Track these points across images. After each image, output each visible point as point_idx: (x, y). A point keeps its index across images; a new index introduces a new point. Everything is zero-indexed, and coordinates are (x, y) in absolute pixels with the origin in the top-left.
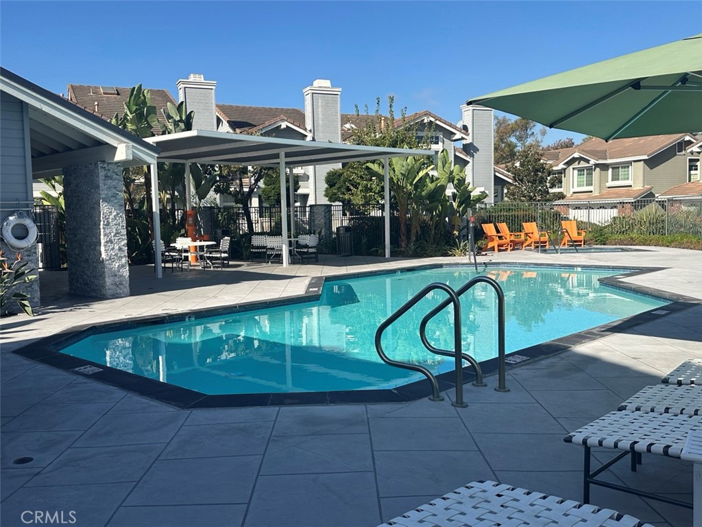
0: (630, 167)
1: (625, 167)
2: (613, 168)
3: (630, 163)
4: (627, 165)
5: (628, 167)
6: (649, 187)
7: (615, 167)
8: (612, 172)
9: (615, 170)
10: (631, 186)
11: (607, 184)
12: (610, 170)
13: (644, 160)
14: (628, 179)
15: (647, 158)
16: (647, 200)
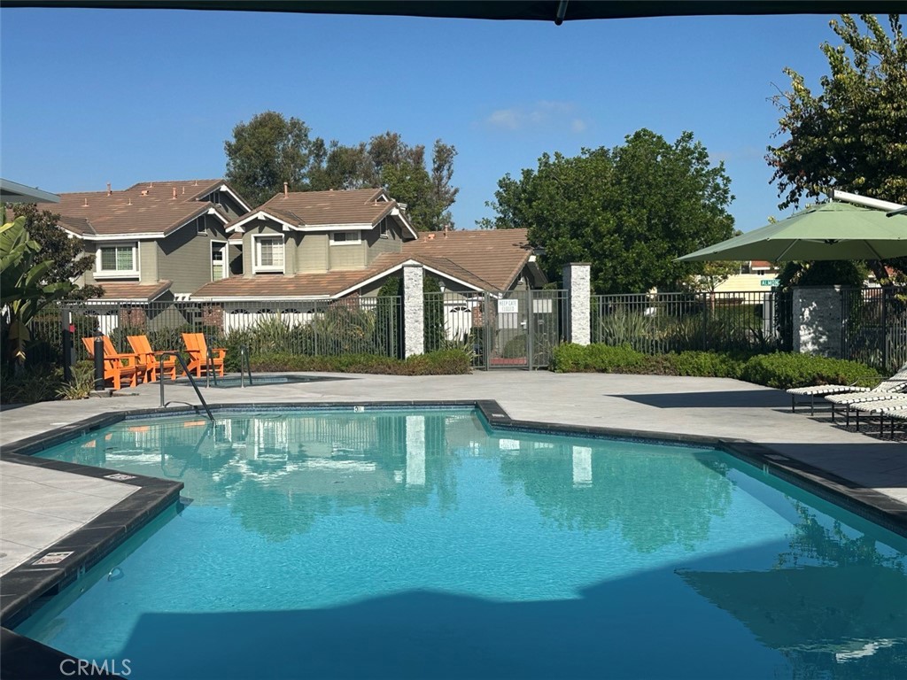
0: (134, 249)
1: (125, 249)
2: (103, 249)
3: (135, 243)
4: (128, 245)
5: (130, 249)
6: (167, 281)
7: (108, 248)
8: (103, 256)
9: (107, 253)
10: (137, 279)
11: (95, 274)
12: (99, 251)
13: (157, 240)
14: (130, 267)
15: (163, 236)
16: (164, 304)
